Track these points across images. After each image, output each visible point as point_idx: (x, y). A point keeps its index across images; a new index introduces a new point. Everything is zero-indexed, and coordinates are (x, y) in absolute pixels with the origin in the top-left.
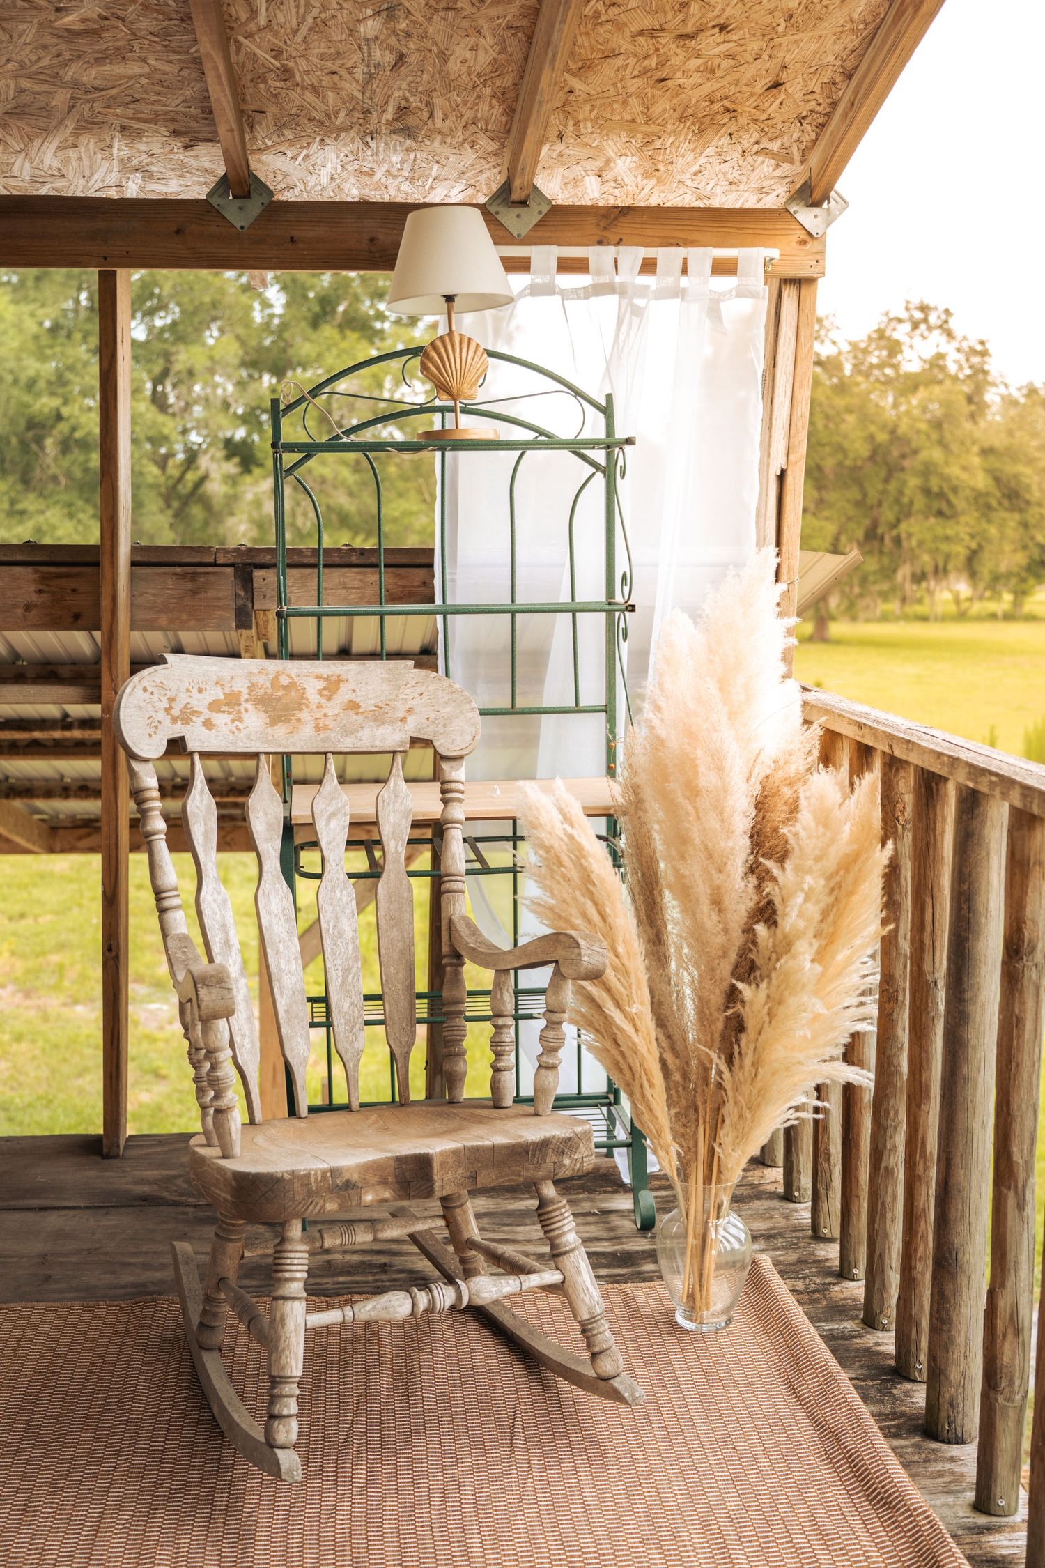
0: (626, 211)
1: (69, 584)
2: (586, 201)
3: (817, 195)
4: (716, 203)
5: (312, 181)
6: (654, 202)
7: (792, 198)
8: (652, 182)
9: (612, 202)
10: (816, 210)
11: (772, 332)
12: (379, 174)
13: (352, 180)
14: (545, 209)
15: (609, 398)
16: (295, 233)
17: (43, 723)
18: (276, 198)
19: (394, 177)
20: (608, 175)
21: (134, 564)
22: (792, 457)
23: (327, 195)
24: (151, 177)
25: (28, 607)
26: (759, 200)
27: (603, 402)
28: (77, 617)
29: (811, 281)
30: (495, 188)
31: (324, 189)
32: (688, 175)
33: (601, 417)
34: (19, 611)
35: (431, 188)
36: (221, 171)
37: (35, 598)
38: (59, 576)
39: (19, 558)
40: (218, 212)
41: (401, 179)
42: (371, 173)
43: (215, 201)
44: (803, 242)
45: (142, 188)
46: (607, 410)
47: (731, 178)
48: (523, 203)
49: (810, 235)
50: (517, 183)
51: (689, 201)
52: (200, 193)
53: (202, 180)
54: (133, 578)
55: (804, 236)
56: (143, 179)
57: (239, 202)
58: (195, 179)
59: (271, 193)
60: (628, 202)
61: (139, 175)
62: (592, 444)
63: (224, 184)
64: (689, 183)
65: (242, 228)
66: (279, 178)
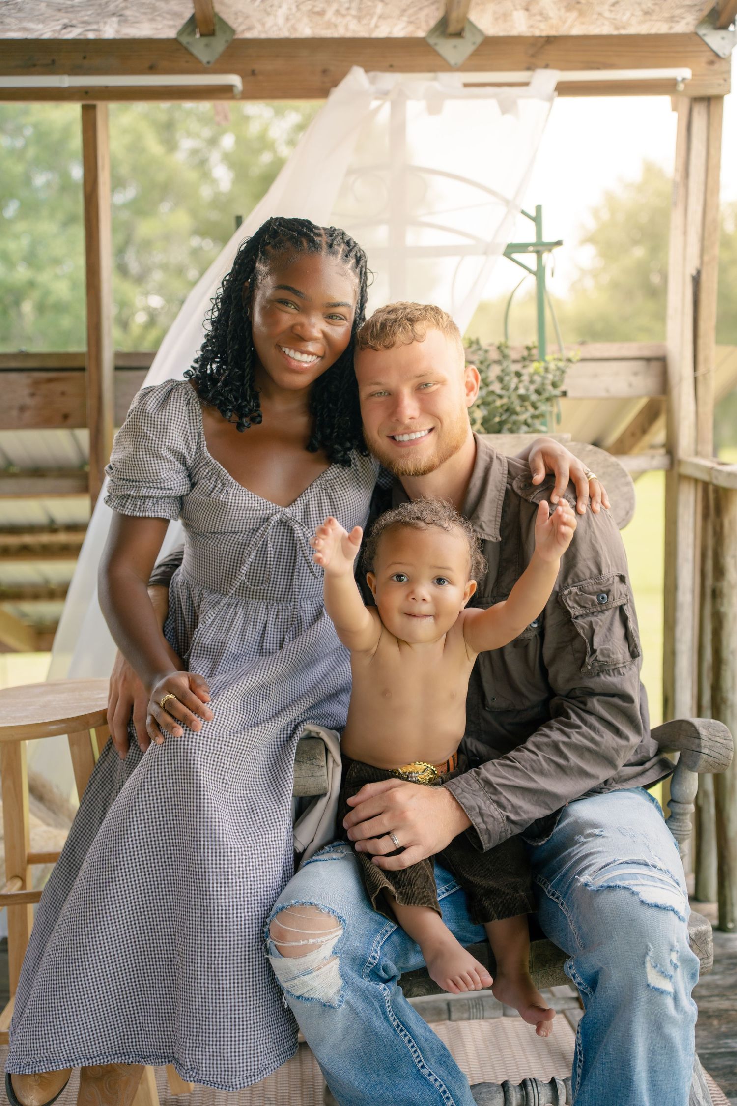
0: (549, 40)
1: (58, 387)
2: (514, 33)
3: (724, 19)
4: (632, 30)
5: (269, 21)
6: (576, 31)
7: (702, 22)
8: (573, 15)
9: (537, 33)
10: (722, 33)
11: (683, 147)
12: (330, 15)
13: (305, 20)
14: (479, 40)
15: (539, 209)
16: (257, 67)
17: (32, 529)
18: (236, 37)
19: (344, 16)
20: (535, 9)
21: (117, 368)
22: (706, 258)
23: (285, 34)
24: (126, 21)
25: (22, 409)
26: (671, 28)
27: (533, 213)
28: (66, 417)
29: (719, 98)
30: (433, 23)
31: (280, 29)
32: (606, 7)
33: (532, 225)
34: (15, 413)
35: (376, 26)
36: (188, 15)
37: (29, 401)
38: (50, 381)
39: (13, 364)
40: (186, 49)
41: (349, 18)
42: (321, 13)
43: (184, 40)
44: (711, 63)
45: (118, 32)
46: (537, 219)
47: (644, 7)
48: (459, 34)
49: (717, 55)
50: (454, 15)
51: (606, 29)
52: (171, 34)
53: (171, 23)
54: (116, 382)
55: (712, 58)
56: (119, 22)
57: (205, 40)
58: (166, 22)
59: (233, 32)
60: (553, 33)
61: (115, 19)
62: (522, 248)
63: (193, 23)
64: (607, 14)
65: (208, 63)
66: (240, 20)
